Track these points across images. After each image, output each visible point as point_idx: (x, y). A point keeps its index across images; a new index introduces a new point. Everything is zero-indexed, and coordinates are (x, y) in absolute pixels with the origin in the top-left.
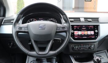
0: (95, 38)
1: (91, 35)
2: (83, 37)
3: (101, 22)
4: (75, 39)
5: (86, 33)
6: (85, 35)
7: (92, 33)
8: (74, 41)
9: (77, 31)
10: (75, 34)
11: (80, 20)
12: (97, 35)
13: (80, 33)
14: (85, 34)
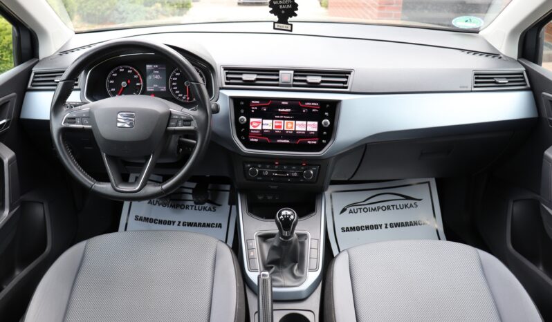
0: (319, 147)
1: (307, 135)
2: (278, 141)
3: (352, 91)
4: (248, 144)
5: (290, 125)
6: (284, 134)
7: (309, 129)
8: (245, 149)
9: (260, 120)
10: (251, 128)
11: (278, 80)
12: (327, 134)
13: (268, 125)
14: (284, 131)
